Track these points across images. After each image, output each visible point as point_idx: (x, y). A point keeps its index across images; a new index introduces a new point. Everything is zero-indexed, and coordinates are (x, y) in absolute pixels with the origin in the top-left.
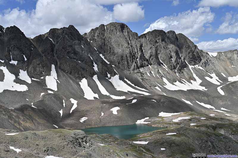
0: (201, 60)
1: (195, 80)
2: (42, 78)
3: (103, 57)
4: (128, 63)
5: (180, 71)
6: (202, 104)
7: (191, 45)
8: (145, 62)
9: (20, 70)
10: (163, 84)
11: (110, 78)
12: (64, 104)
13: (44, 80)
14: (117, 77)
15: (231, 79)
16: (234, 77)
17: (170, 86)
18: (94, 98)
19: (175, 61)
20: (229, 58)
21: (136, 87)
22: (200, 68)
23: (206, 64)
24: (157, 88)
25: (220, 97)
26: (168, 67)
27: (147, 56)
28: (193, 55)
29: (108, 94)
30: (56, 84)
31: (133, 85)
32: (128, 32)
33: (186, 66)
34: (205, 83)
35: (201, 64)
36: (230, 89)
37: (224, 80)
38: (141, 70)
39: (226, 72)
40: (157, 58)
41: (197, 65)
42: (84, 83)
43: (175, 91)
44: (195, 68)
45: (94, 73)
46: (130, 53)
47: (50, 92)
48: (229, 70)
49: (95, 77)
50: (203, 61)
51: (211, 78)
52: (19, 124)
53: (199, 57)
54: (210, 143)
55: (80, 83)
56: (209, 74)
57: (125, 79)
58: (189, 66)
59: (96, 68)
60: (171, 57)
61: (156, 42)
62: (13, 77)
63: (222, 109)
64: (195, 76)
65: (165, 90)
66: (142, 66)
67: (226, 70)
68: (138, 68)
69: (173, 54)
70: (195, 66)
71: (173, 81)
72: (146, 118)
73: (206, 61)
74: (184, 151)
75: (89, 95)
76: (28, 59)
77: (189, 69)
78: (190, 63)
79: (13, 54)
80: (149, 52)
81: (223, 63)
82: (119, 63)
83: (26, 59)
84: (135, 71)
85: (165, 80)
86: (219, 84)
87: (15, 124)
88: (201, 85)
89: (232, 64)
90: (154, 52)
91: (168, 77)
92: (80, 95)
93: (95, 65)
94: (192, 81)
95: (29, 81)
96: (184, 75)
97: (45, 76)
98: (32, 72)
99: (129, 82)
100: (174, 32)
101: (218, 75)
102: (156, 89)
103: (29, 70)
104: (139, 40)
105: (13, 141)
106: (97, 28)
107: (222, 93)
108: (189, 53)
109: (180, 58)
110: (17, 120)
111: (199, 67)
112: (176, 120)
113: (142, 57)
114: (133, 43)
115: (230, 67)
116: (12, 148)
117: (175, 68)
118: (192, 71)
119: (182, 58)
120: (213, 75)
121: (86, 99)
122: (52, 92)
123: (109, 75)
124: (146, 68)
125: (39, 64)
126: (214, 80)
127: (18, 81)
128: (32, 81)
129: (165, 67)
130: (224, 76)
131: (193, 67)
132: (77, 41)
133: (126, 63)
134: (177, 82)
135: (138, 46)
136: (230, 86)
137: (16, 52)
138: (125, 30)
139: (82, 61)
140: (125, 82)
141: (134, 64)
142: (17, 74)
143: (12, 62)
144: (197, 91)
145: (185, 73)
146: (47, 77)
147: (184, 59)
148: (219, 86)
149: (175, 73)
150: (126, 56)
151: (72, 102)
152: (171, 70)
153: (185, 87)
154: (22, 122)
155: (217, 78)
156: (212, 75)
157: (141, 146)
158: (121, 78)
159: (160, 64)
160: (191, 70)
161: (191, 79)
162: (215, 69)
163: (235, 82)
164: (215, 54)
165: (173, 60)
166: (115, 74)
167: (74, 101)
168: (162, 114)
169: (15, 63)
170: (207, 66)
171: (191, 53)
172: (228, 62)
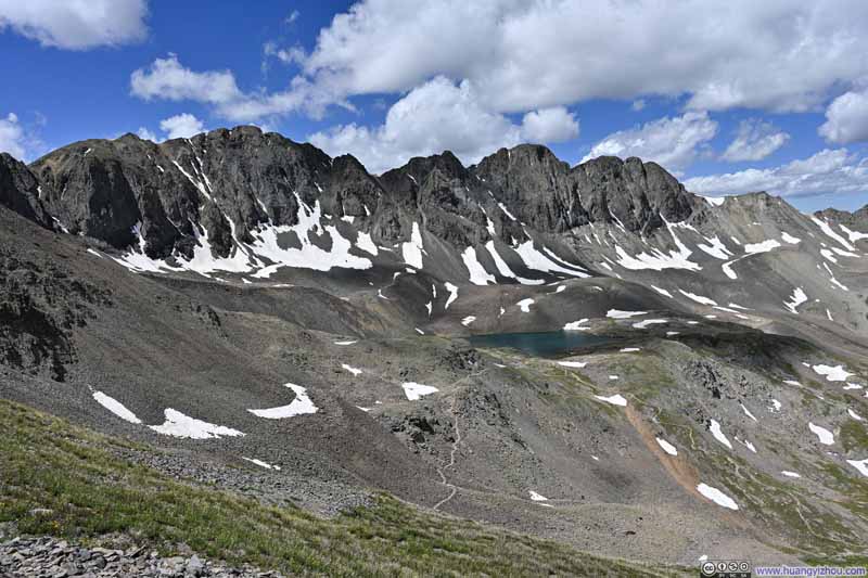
0: (691, 212)
1: (678, 250)
2: (396, 246)
3: (504, 208)
4: (550, 218)
5: (649, 233)
6: (692, 296)
7: (672, 185)
8: (583, 217)
9: (360, 233)
10: (615, 257)
11: (517, 247)
12: (435, 293)
13: (400, 249)
14: (530, 244)
15: (751, 249)
16: (757, 245)
17: (628, 262)
18: (488, 282)
19: (641, 215)
20: (749, 209)
21: (565, 263)
22: (689, 226)
23: (700, 220)
24: (604, 264)
25: (727, 282)
26: (626, 227)
27: (586, 206)
28: (676, 203)
29: (513, 275)
30: (420, 257)
31: (559, 259)
32: (551, 162)
33: (661, 224)
34: (697, 256)
35: (691, 219)
36: (749, 268)
37: (738, 250)
38: (575, 231)
39: (741, 236)
40: (606, 210)
41: (683, 222)
42: (469, 256)
43: (639, 270)
44: (678, 228)
45: (488, 238)
46: (555, 201)
47: (409, 270)
48: (746, 231)
49: (490, 246)
50: (694, 214)
51: (711, 246)
52: (358, 326)
53: (688, 206)
54: (705, 370)
55: (463, 255)
56: (706, 238)
57: (545, 249)
58: (668, 224)
59: (491, 228)
60: (632, 207)
61: (604, 179)
62: (347, 244)
63: (732, 305)
64: (677, 242)
65: (620, 268)
66: (576, 224)
67: (741, 230)
68: (570, 228)
69: (637, 202)
70: (679, 224)
71: (634, 253)
72: (582, 321)
73: (701, 215)
74: (654, 383)
75: (479, 276)
76: (373, 213)
77: (667, 230)
78: (669, 219)
79: (347, 204)
80: (590, 197)
81: (734, 218)
82: (533, 220)
83: (368, 213)
84: (565, 234)
85: (619, 250)
86: (726, 258)
87: (352, 327)
88: (690, 259)
89: (754, 219)
90: (599, 197)
91: (627, 245)
92: (462, 276)
93: (490, 223)
94: (671, 252)
95: (374, 251)
96: (656, 241)
97: (401, 243)
98: (380, 234)
99: (552, 254)
100: (639, 160)
101: (725, 240)
102: (603, 267)
103: (375, 232)
104: (572, 175)
105: (347, 355)
106: (494, 155)
107: (732, 275)
108: (668, 198)
109: (650, 209)
110: (354, 318)
111: (686, 226)
112: (639, 325)
113: (577, 207)
114: (561, 182)
115: (750, 225)
116: (345, 366)
117: (639, 228)
118: (673, 234)
119: (654, 209)
120: (715, 241)
121: (473, 283)
122: (414, 272)
123: (515, 242)
124: (583, 228)
125: (391, 222)
126: (717, 249)
127: (356, 251)
128: (379, 251)
129: (621, 226)
130: (737, 242)
131: (675, 225)
132: (457, 180)
133: (546, 218)
134: (643, 253)
135: (570, 187)
136: (750, 263)
137: (353, 200)
138: (546, 158)
139: (467, 216)
140: (545, 254)
141: (561, 220)
142: (353, 239)
143: (346, 218)
144: (682, 272)
145: (658, 237)
146: (405, 244)
147: (658, 211)
148: (726, 261)
149: (640, 236)
150: (547, 206)
151: (449, 289)
152: (633, 231)
153: (659, 263)
154: (362, 322)
155: (723, 247)
156: (711, 241)
157: (572, 370)
158: (537, 247)
159: (610, 220)
160: (671, 231)
161: (669, 248)
162: (718, 229)
163: (759, 254)
164: (720, 201)
165: (636, 212)
166: (526, 239)
167: (451, 288)
168: (612, 313)
169: (350, 219)
170: (703, 223)
171: (671, 200)
172: (746, 216)
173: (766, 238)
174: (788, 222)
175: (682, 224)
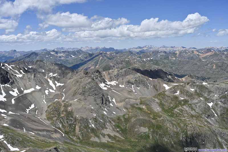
1: (2, 94)
15: (26, 92)
16: (28, 90)
22: (9, 86)
23: (12, 83)
25: (11, 105)
34: (7, 96)
35: (9, 83)
37: (21, 92)
39: (24, 87)
41: (7, 84)
48: (26, 85)
50: (11, 81)
51: (14, 91)
53: (9, 80)
56: (13, 89)
58: (1, 85)
64: (2, 91)
67: (25, 86)
70: (5, 85)
73: (13, 82)
81: (24, 81)
86: (16, 95)
88: (5, 97)
89: (30, 81)
101: (19, 89)
111: (7, 85)
115: (28, 83)
118: (2, 89)
126: (15, 93)
130: (22, 89)
131: (3, 85)
148: (15, 97)
155: (17, 91)
160: (1, 88)
162: (18, 85)
172: (28, 80)
173: (31, 88)
174: (39, 82)
175: (6, 85)
